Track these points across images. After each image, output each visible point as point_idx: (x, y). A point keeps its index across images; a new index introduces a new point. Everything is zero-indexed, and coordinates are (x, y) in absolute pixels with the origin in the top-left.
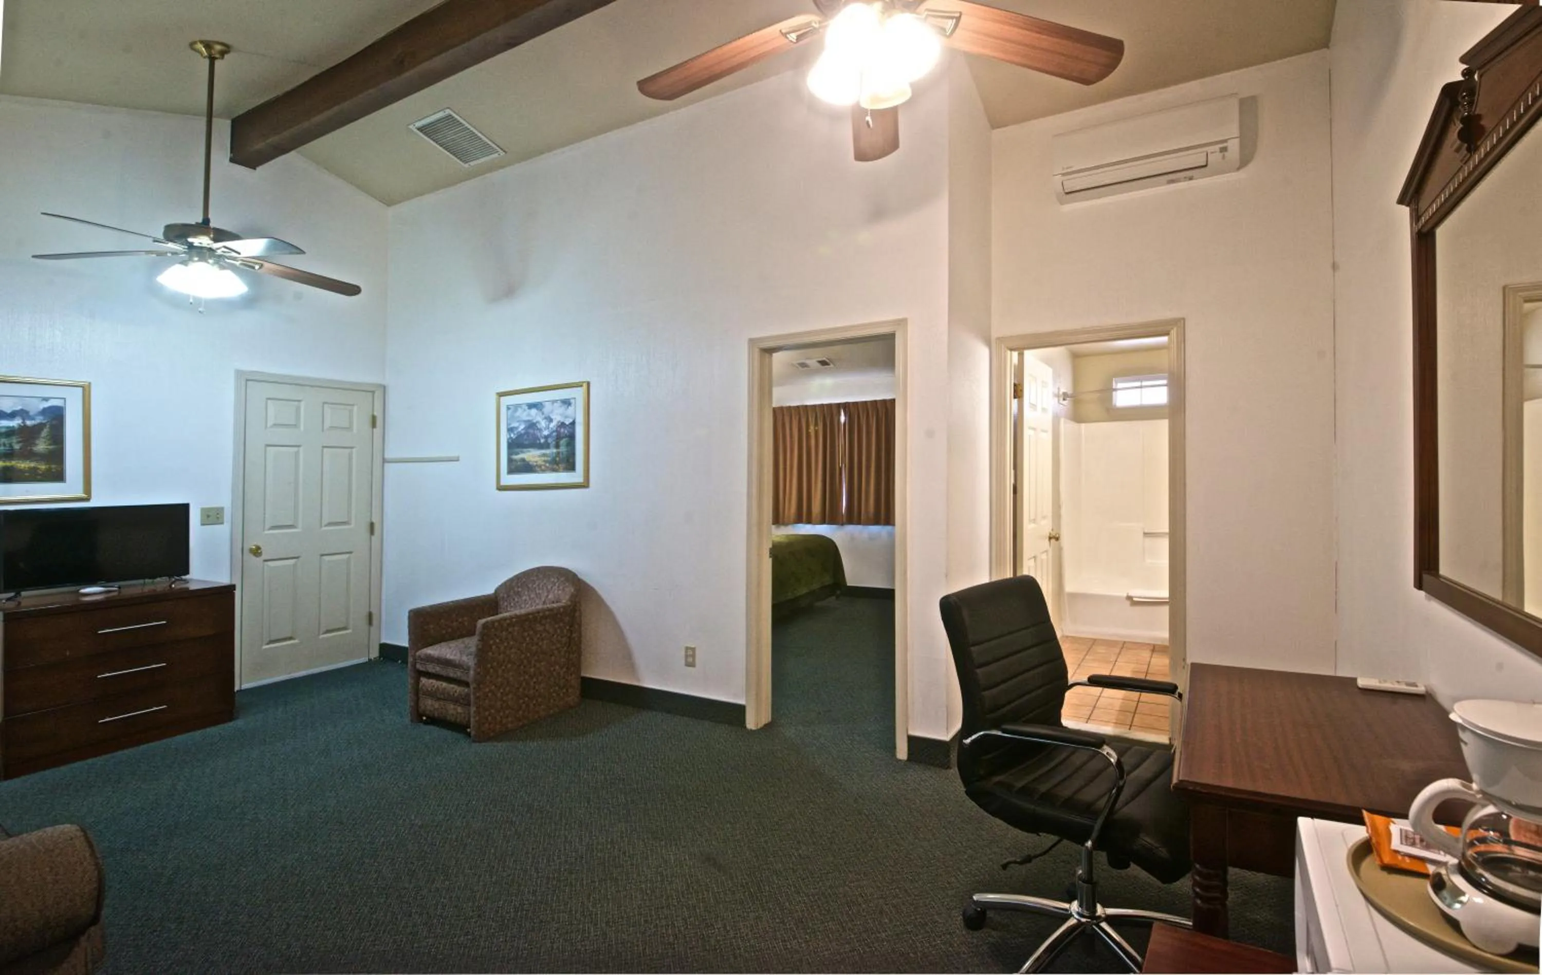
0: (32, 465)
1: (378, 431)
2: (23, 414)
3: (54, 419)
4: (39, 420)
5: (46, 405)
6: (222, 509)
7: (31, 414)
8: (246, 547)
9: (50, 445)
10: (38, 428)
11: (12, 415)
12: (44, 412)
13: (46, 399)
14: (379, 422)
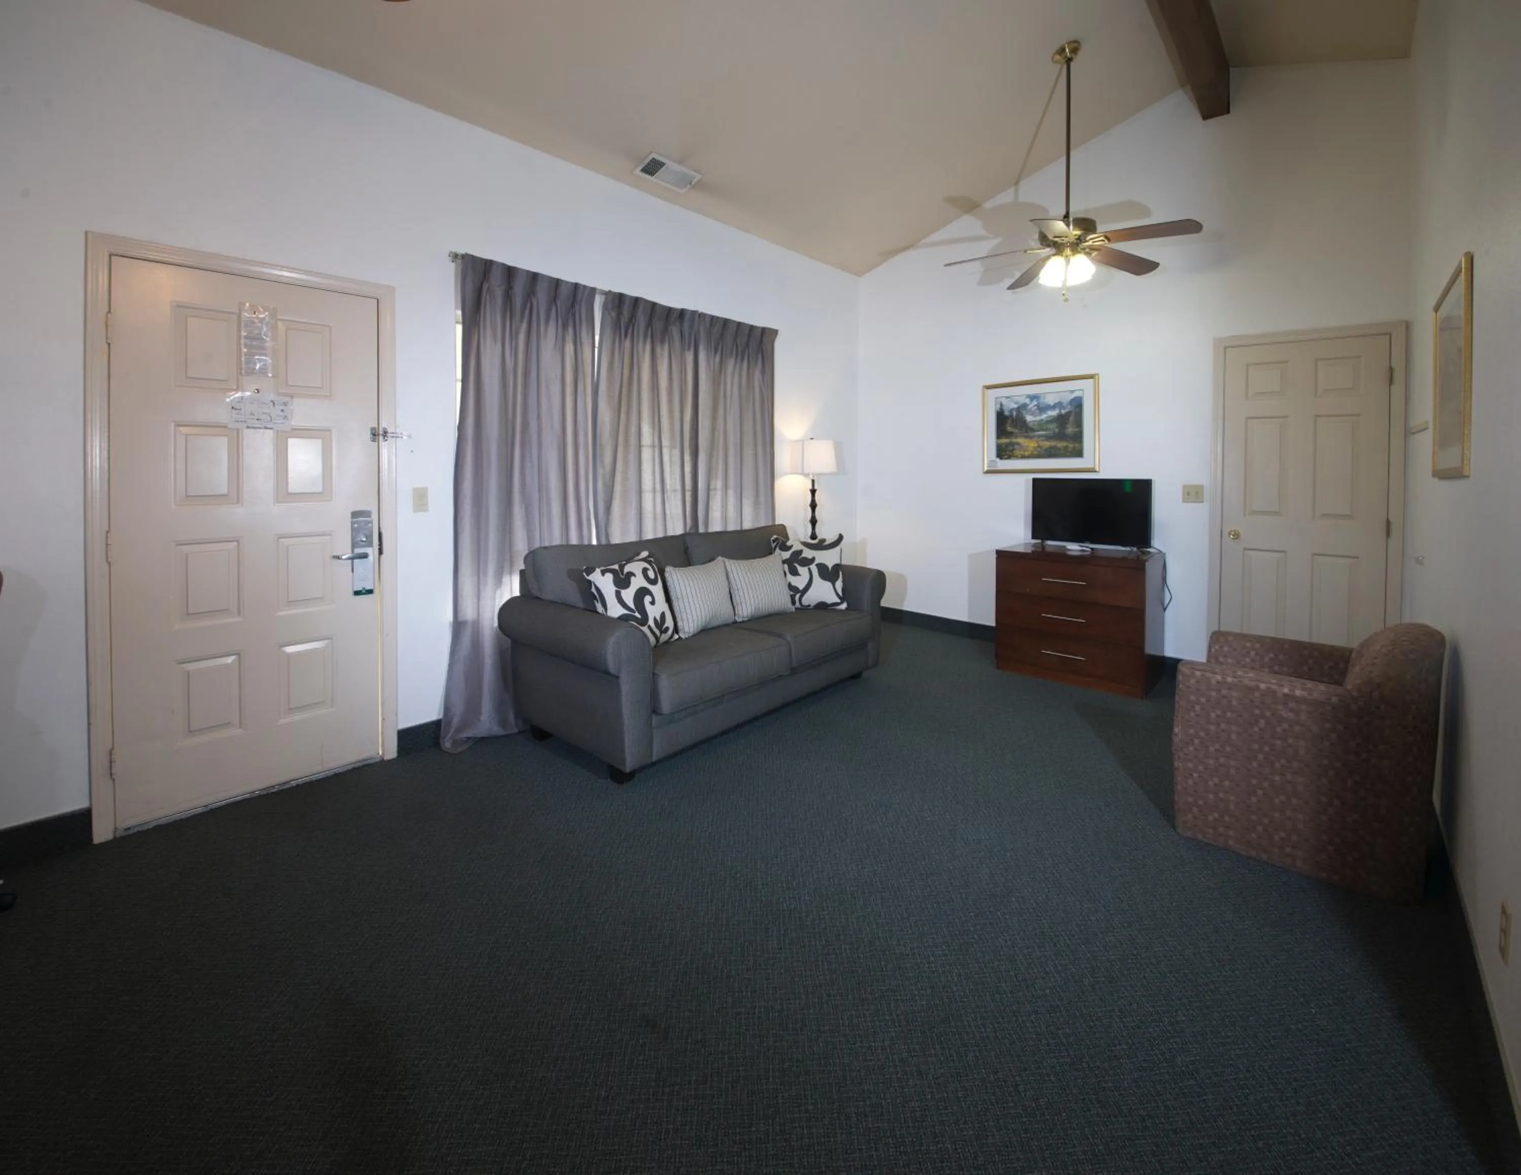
0: (1065, 444)
1: (1398, 389)
2: (1059, 405)
3: (1076, 407)
4: (1069, 409)
5: (1073, 396)
6: (1202, 486)
7: (1064, 405)
8: (1226, 531)
9: (1076, 427)
10: (1068, 414)
11: (1053, 407)
12: (1072, 400)
13: (1072, 392)
14: (1399, 376)
